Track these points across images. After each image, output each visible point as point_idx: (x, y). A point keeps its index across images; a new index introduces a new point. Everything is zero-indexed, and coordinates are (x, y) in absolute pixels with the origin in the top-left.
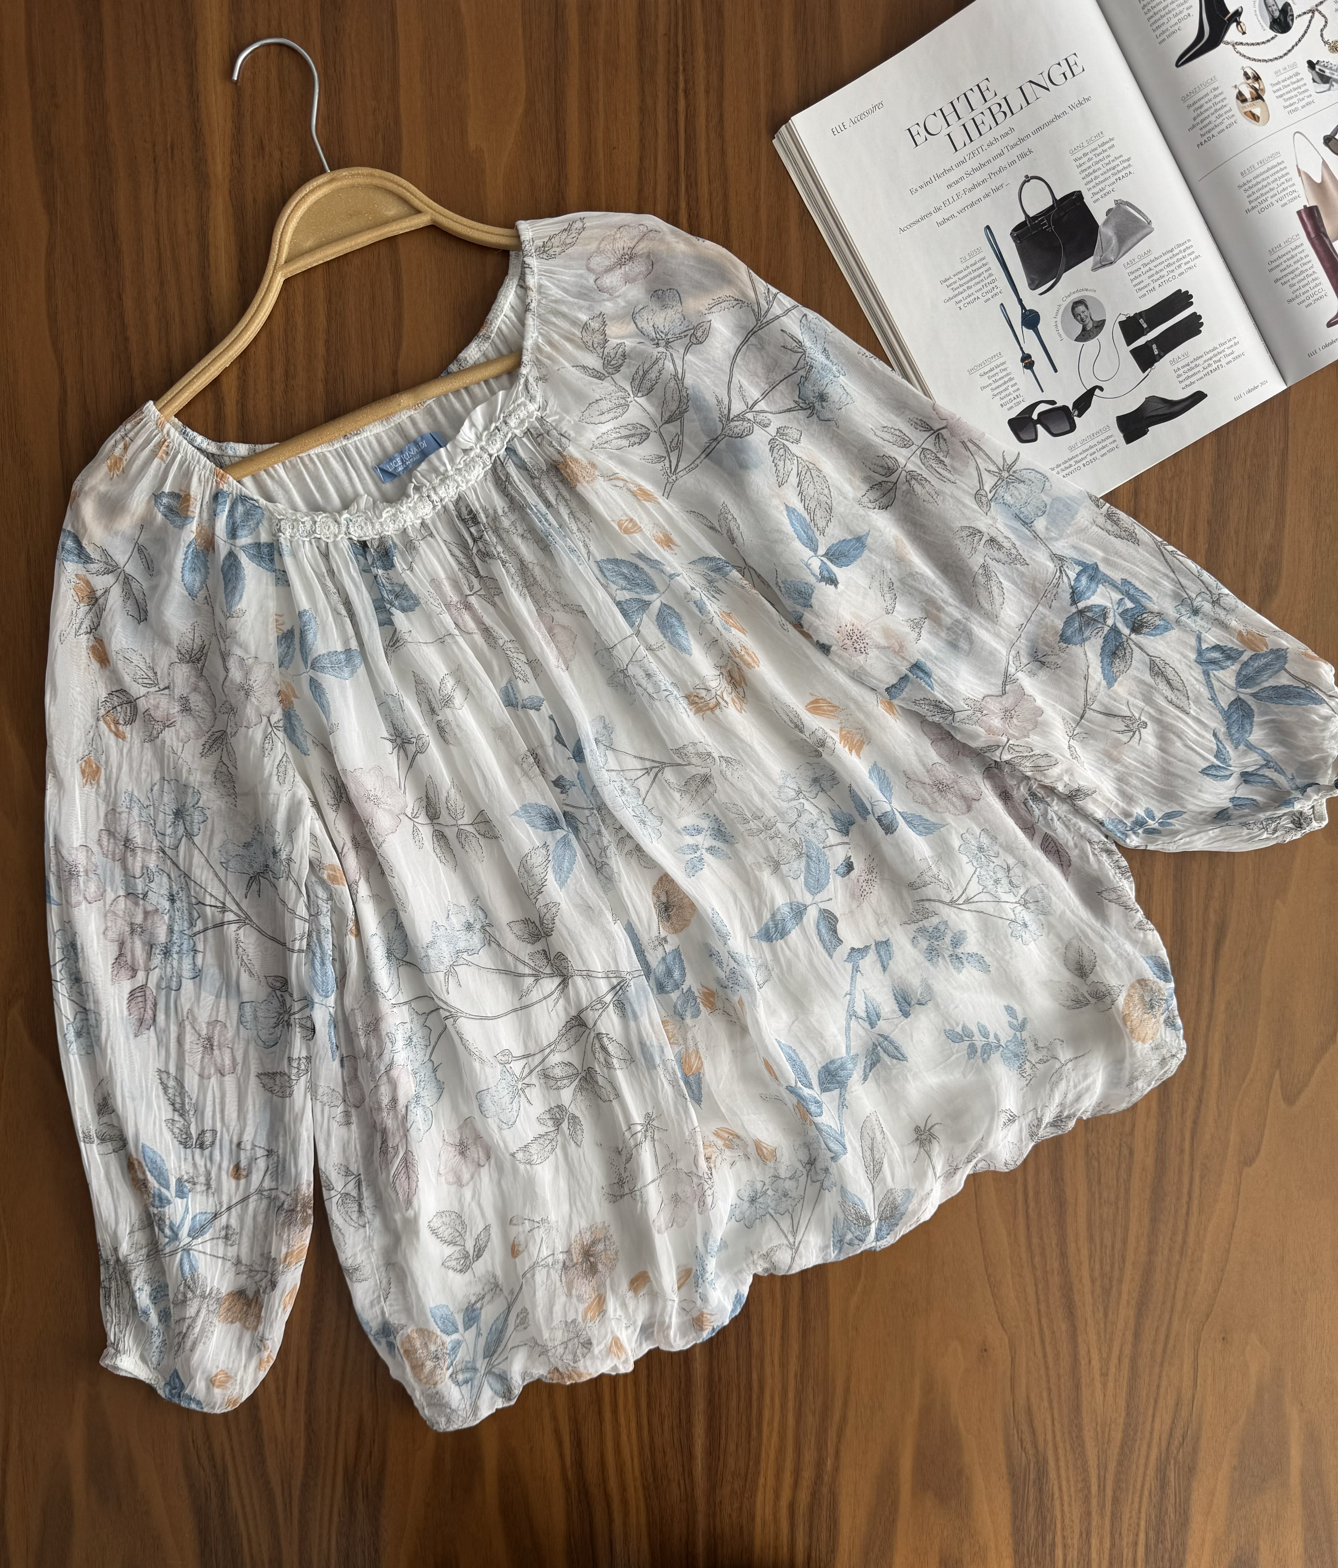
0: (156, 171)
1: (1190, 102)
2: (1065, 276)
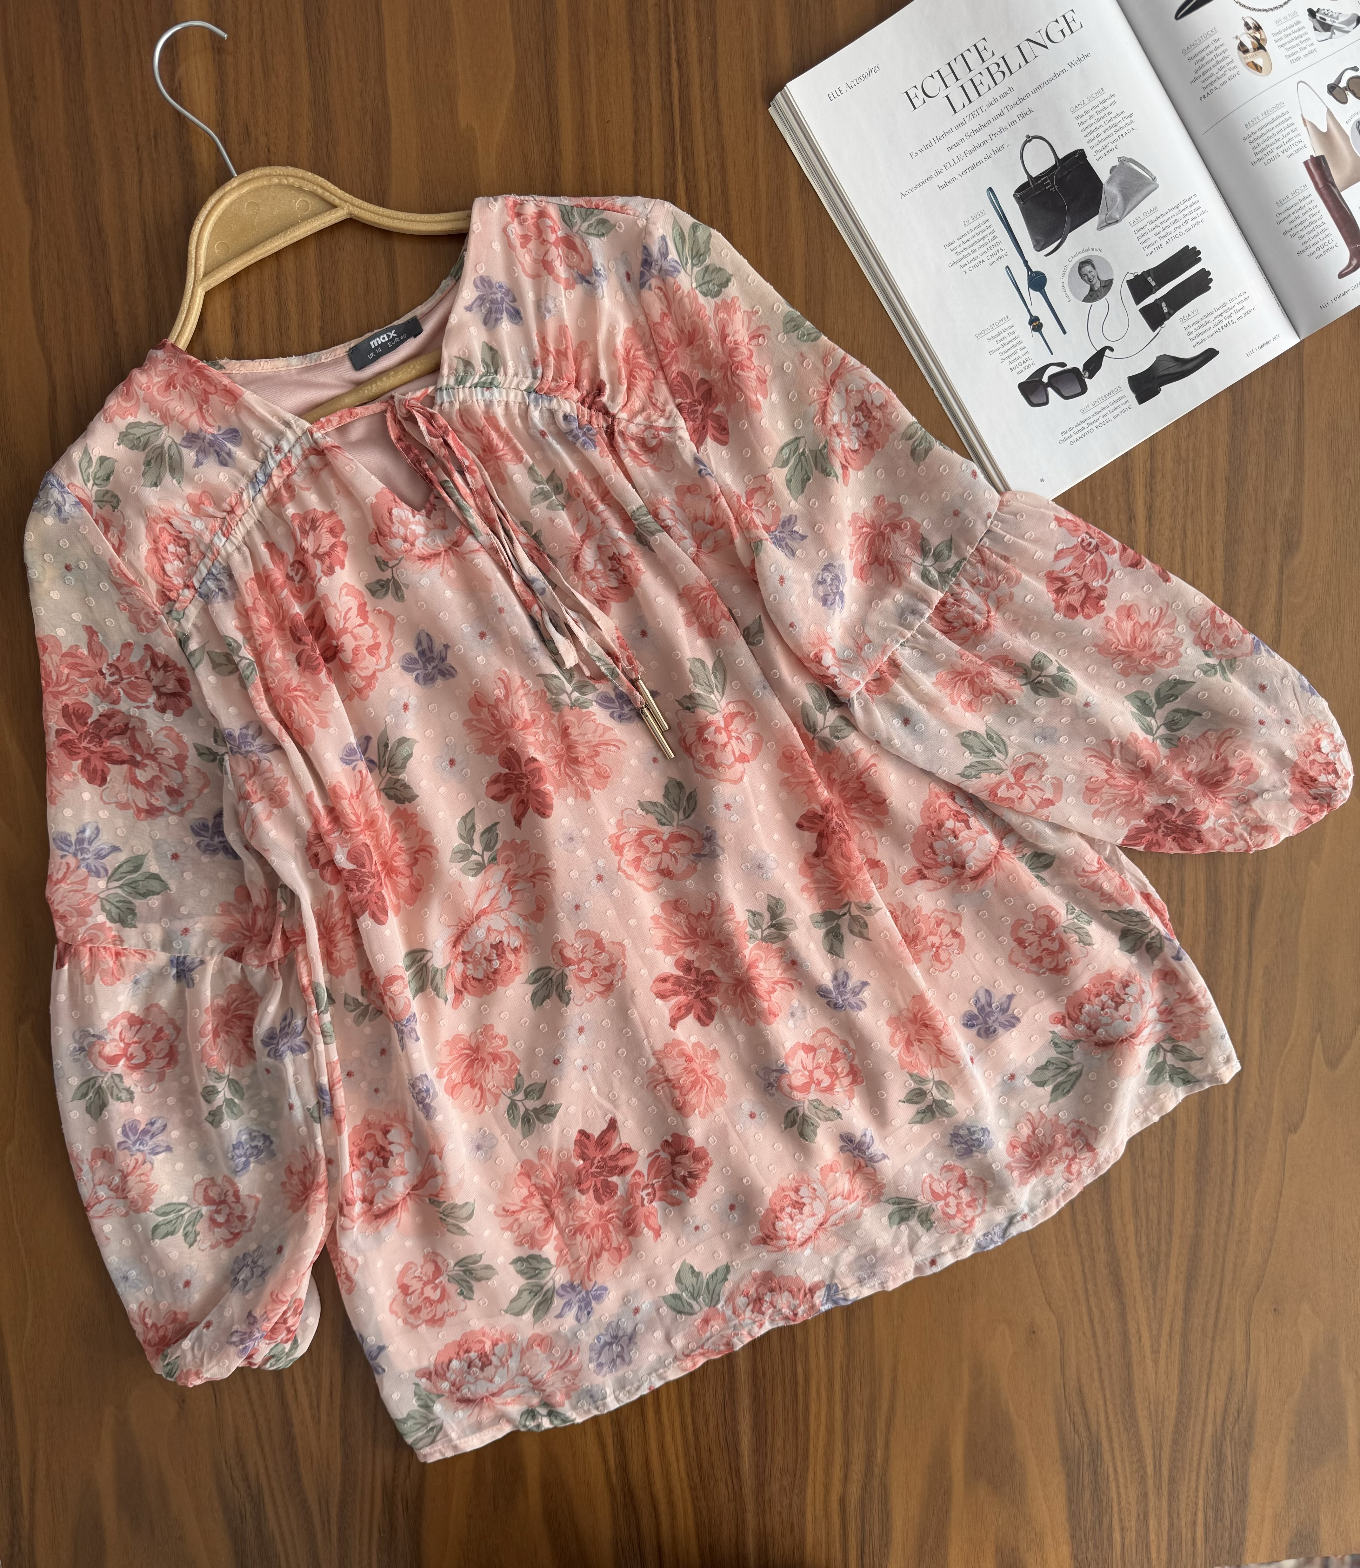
0: (140, 161)
1: (1191, 55)
2: (1071, 236)
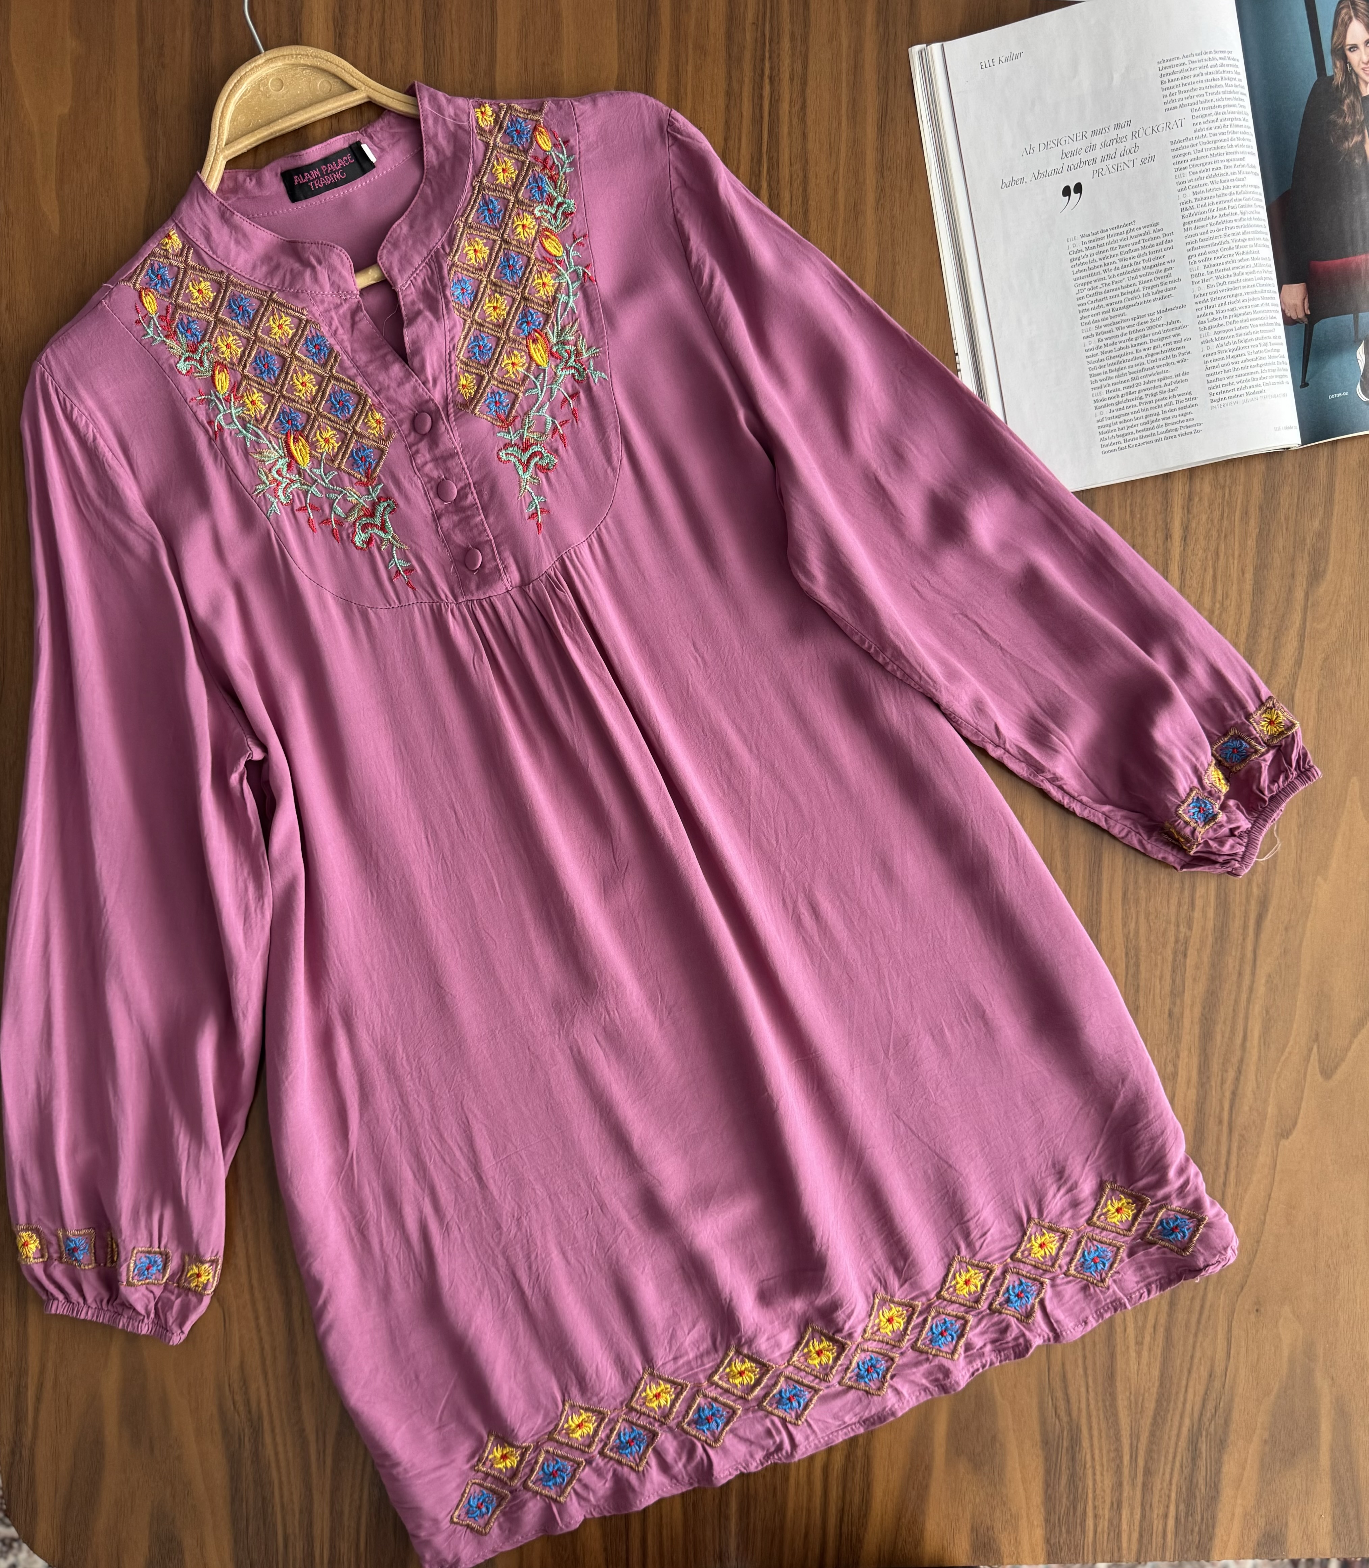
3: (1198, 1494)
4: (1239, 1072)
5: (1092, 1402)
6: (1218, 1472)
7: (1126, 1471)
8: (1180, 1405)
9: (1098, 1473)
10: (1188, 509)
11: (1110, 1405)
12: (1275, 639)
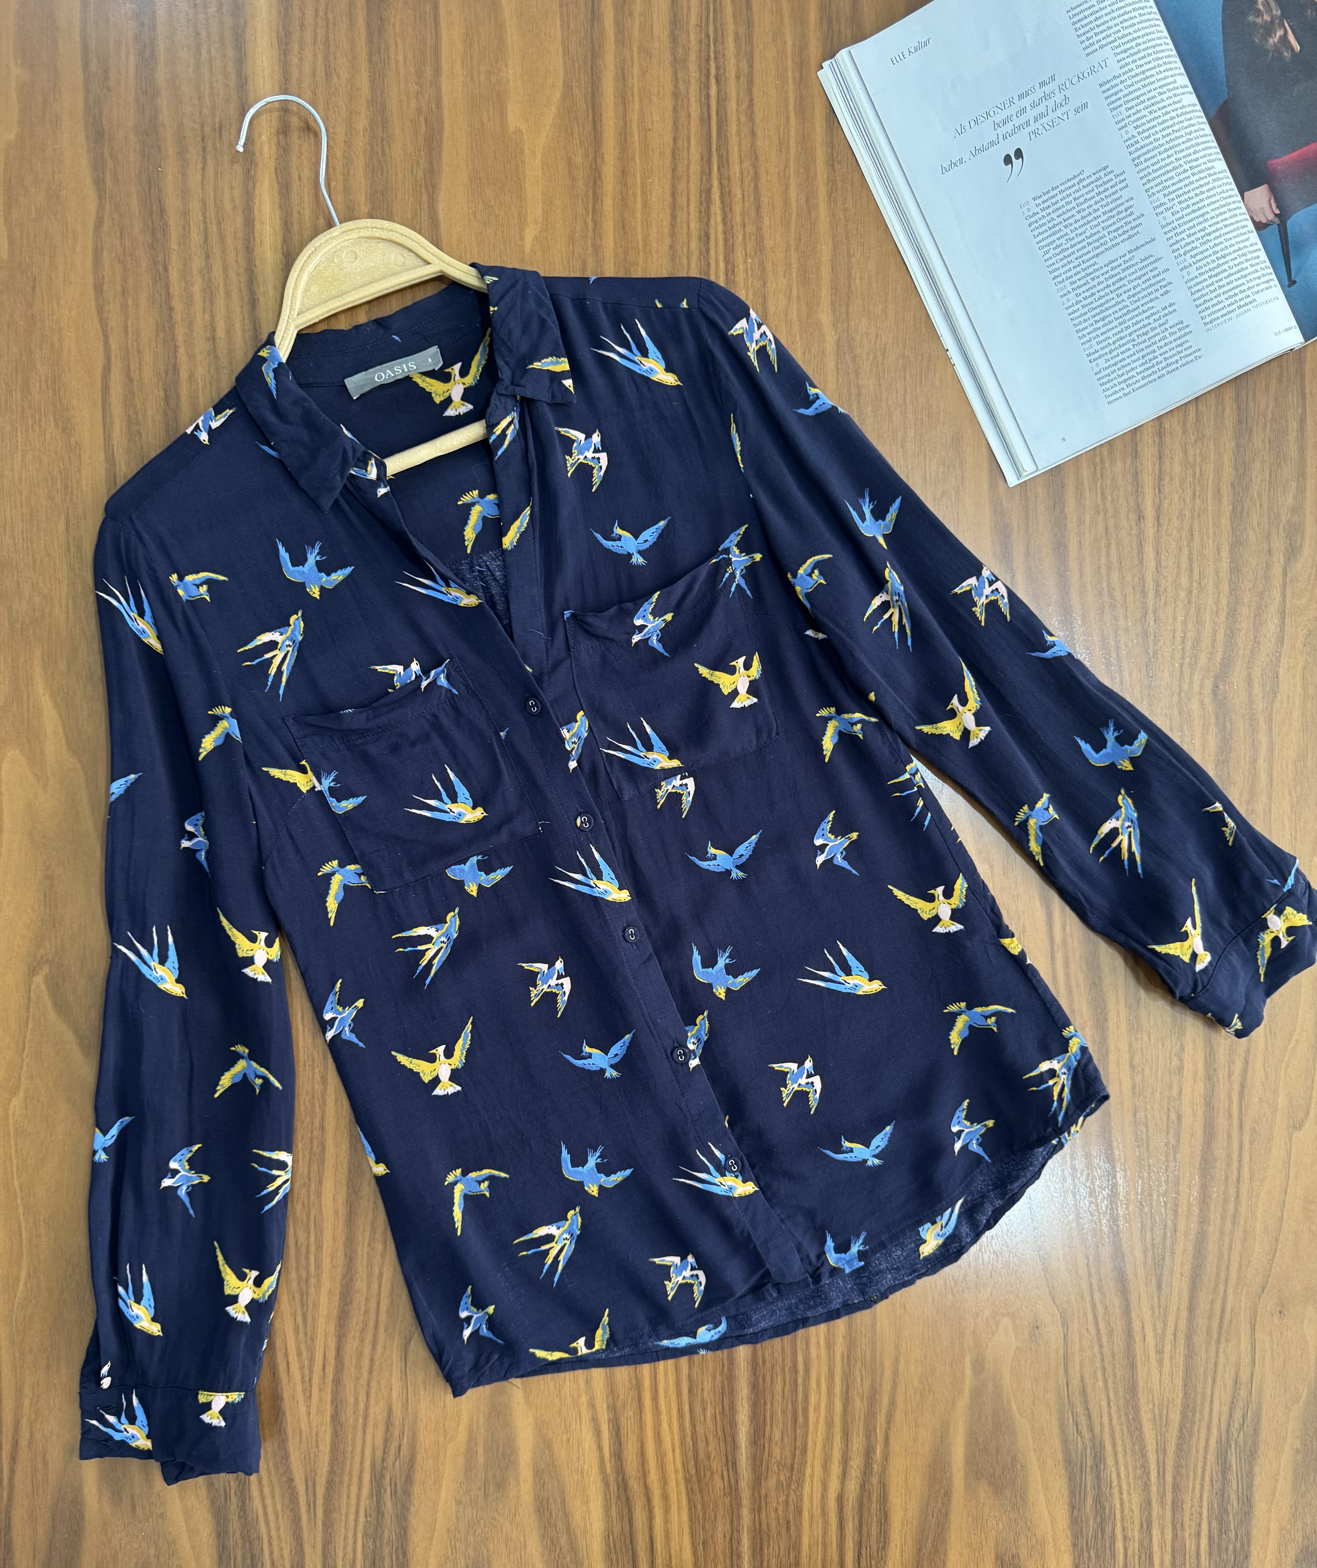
3: (1230, 1509)
4: (1246, 1062)
5: (1115, 1416)
6: (1250, 1485)
7: (1154, 1489)
8: (1206, 1416)
9: (1125, 1492)
10: (1159, 488)
11: (1133, 1419)
12: (1255, 616)
